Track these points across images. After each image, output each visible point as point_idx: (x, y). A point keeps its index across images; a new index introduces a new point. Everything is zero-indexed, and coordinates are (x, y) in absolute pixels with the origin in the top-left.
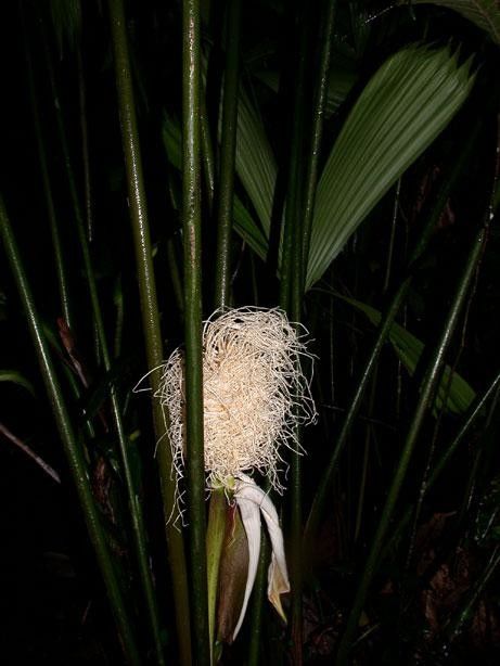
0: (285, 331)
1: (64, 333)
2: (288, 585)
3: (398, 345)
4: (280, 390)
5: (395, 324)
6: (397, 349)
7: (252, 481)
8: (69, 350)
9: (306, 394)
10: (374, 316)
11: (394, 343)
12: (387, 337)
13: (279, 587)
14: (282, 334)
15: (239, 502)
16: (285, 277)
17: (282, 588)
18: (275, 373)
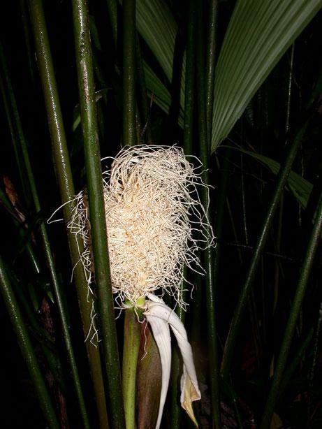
0: (183, 165)
1: (10, 189)
2: (199, 393)
3: (297, 191)
4: (181, 218)
5: (292, 172)
6: (296, 194)
7: (161, 301)
8: (14, 203)
9: (204, 221)
10: (274, 166)
11: (293, 189)
12: (286, 183)
13: (191, 395)
14: (180, 167)
15: (150, 319)
16: (187, 126)
17: (194, 396)
18: (175, 202)
